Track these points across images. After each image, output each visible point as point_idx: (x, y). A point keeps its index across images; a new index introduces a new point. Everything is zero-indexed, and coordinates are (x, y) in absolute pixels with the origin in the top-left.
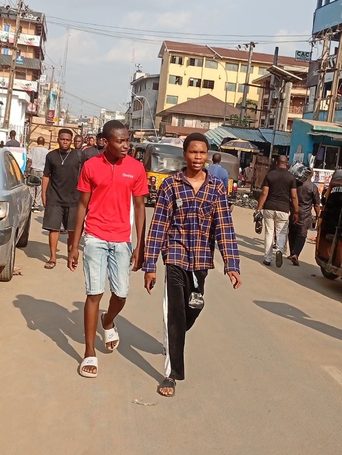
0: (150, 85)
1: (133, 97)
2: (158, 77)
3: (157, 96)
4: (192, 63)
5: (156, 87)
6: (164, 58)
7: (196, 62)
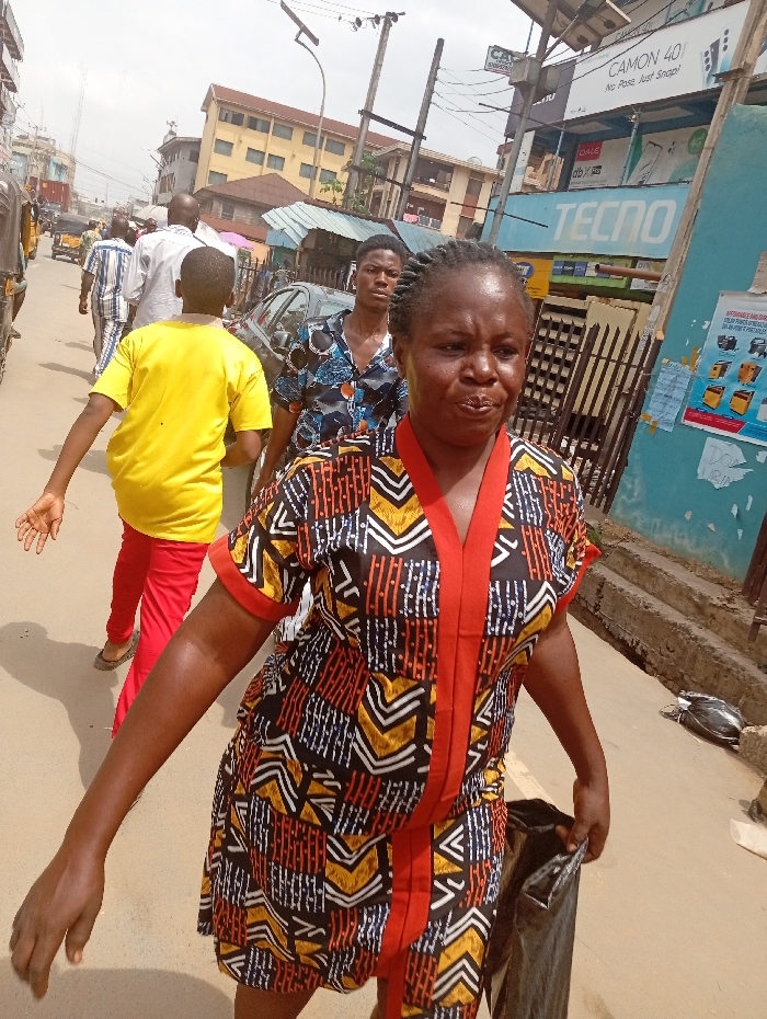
0: (184, 154)
1: (160, 171)
2: (198, 142)
3: (195, 172)
4: (253, 125)
5: (195, 157)
6: (209, 112)
7: (259, 125)
